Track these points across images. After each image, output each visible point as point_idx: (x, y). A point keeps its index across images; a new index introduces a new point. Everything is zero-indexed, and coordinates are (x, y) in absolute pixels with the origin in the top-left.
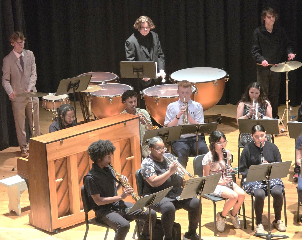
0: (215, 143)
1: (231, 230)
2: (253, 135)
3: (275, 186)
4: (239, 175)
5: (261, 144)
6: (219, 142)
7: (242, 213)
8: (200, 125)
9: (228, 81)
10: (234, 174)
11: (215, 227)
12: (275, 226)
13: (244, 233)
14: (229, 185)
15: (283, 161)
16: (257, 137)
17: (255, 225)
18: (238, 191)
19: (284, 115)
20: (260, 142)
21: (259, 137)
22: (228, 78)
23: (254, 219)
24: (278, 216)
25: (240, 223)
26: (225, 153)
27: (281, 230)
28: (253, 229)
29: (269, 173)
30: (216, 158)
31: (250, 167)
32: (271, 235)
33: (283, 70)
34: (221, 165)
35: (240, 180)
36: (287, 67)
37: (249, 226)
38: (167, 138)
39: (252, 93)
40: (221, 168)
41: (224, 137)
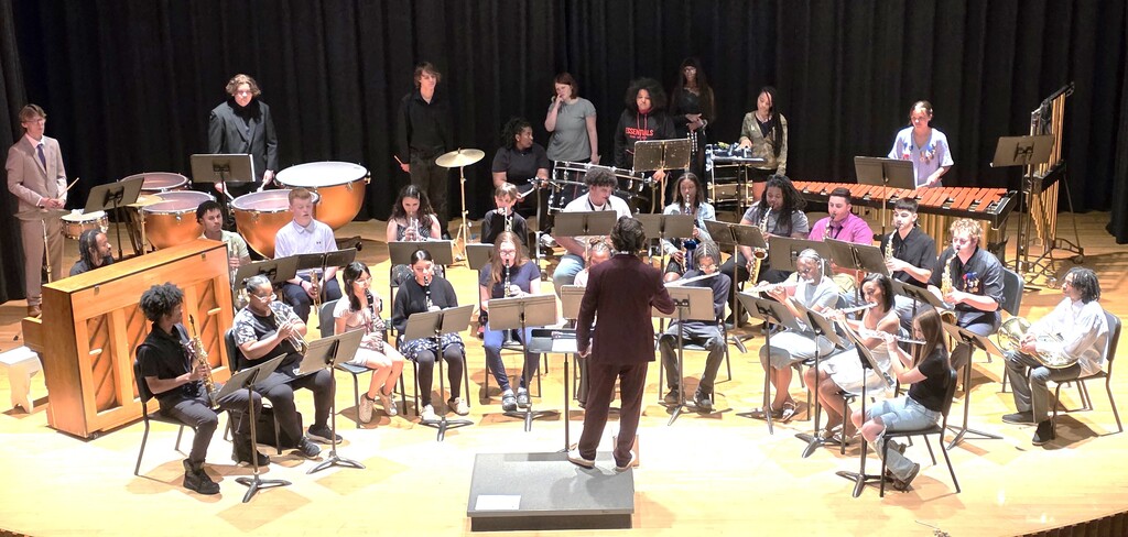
0: (352, 282)
3: (449, 346)
6: (359, 280)
7: (399, 390)
9: (369, 183)
12: (452, 408)
13: (404, 421)
14: (378, 347)
16: (421, 269)
17: (420, 407)
18: (392, 355)
19: (459, 233)
20: (424, 277)
21: (423, 269)
22: (370, 179)
24: (455, 392)
25: (396, 406)
27: (461, 413)
28: (417, 414)
29: (439, 325)
30: (356, 305)
31: (410, 317)
32: (446, 422)
33: (455, 164)
34: (364, 315)
35: (395, 339)
36: (462, 159)
37: (411, 410)
38: (276, 276)
39: (407, 204)
40: (365, 320)
41: (367, 270)
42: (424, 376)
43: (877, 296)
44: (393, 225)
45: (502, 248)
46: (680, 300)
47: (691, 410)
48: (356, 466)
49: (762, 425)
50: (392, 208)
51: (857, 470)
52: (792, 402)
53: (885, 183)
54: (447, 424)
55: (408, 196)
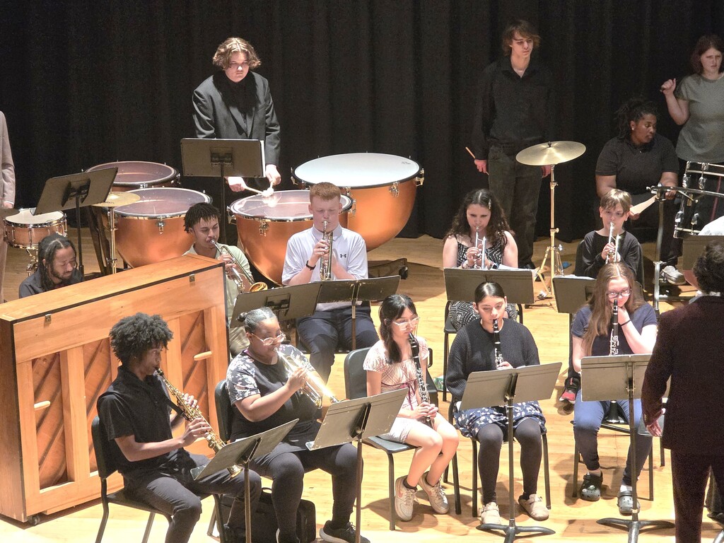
0: (391, 322)
1: (426, 516)
2: (477, 305)
3: (524, 419)
4: (445, 393)
5: (496, 325)
6: (399, 320)
7: (451, 479)
8: (358, 284)
9: (422, 184)
10: (435, 391)
12: (525, 508)
13: (456, 524)
15: (542, 363)
16: (488, 309)
17: (480, 505)
19: (545, 260)
20: (494, 320)
21: (492, 309)
22: (423, 178)
23: (478, 491)
24: (530, 487)
25: (446, 501)
26: (414, 346)
27: (537, 516)
28: (475, 513)
29: (511, 389)
30: (394, 354)
31: (470, 376)
32: (516, 528)
33: (543, 161)
34: (405, 370)
35: (447, 406)
36: (553, 155)
37: (466, 508)
38: (287, 311)
39: (473, 215)
40: (407, 377)
41: (412, 307)
42: (486, 462)
44: (451, 243)
45: (611, 288)
50: (452, 219)
54: (517, 530)
55: (475, 203)
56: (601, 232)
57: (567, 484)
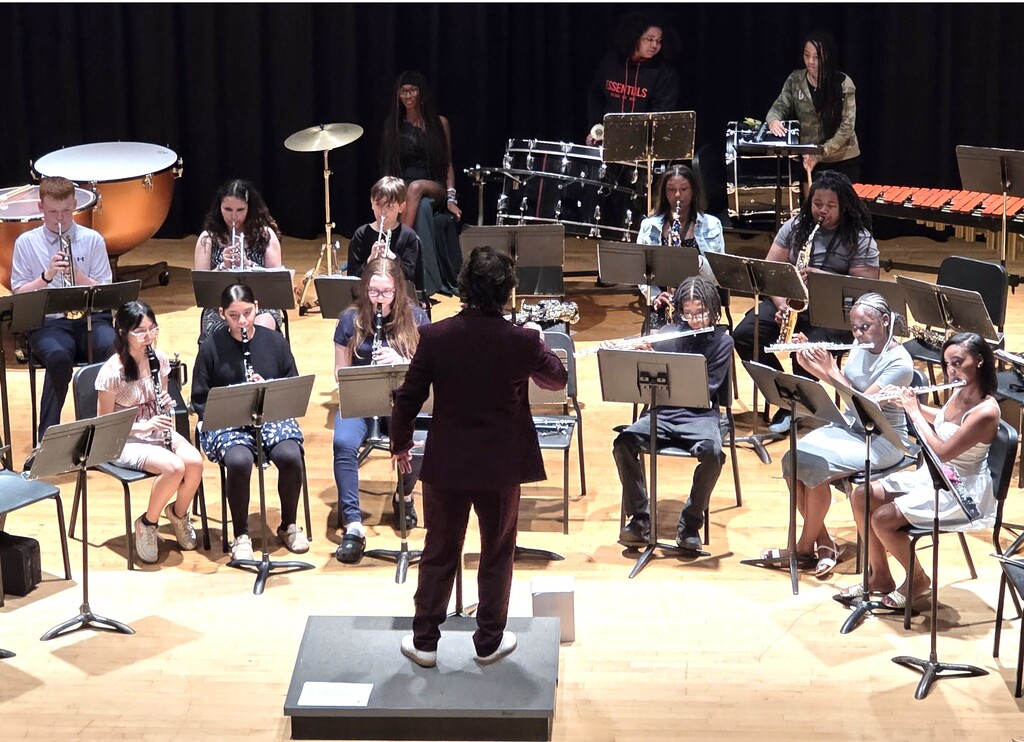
0: (127, 332)
1: (173, 553)
2: (224, 311)
5: (245, 334)
6: (137, 330)
7: (199, 511)
8: (93, 290)
9: (180, 176)
10: (185, 411)
11: (128, 546)
12: (283, 541)
13: (203, 560)
14: (163, 440)
15: (301, 375)
16: (236, 316)
17: (231, 537)
19: (320, 260)
20: (243, 329)
21: (239, 316)
22: (182, 170)
24: (289, 516)
25: (194, 537)
26: (153, 358)
27: (295, 549)
29: (258, 406)
30: (131, 372)
31: (211, 392)
32: (270, 563)
33: (314, 146)
34: (144, 390)
36: (327, 139)
37: (216, 543)
38: (10, 324)
39: (229, 209)
40: (145, 397)
41: (151, 315)
43: (967, 370)
44: (204, 241)
45: (372, 284)
46: (654, 373)
47: (669, 553)
48: (120, 630)
49: (781, 581)
51: (925, 657)
52: (830, 544)
53: (1006, 189)
54: (271, 566)
55: (231, 195)
56: (373, 226)
57: (331, 513)
